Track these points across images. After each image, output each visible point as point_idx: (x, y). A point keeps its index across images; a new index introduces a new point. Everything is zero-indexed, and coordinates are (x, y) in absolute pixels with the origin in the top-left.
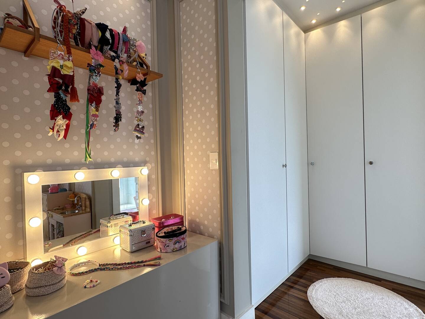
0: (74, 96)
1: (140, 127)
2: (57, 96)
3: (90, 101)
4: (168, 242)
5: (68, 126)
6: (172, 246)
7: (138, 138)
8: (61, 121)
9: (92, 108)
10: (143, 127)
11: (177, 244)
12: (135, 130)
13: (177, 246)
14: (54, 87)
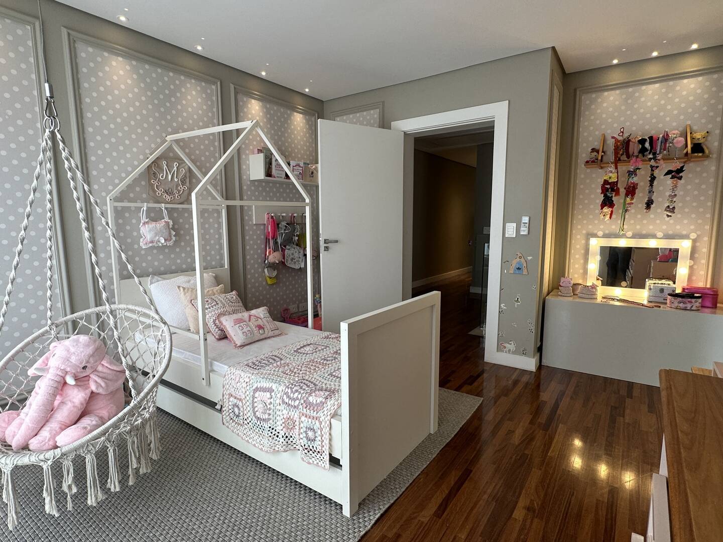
0: (617, 193)
1: (671, 207)
2: (605, 196)
3: (627, 195)
4: (673, 300)
5: (612, 212)
6: (676, 304)
7: (668, 216)
8: (607, 210)
9: (628, 200)
10: (674, 207)
11: (682, 303)
12: (666, 210)
13: (681, 305)
14: (604, 190)
